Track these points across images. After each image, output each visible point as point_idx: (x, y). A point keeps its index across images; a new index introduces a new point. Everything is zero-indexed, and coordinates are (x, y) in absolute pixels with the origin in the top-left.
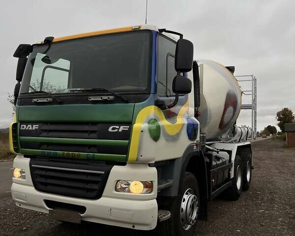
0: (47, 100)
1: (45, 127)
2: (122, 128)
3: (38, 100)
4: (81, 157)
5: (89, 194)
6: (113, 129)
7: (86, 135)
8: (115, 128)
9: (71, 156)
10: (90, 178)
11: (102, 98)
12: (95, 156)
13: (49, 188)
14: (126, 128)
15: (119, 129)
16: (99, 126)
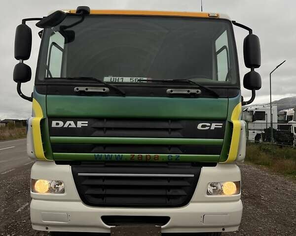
0: (104, 90)
1: (100, 124)
2: (214, 126)
3: (87, 89)
4: (160, 160)
5: (172, 201)
6: (203, 126)
7: (166, 133)
8: (205, 126)
9: (144, 159)
10: (172, 183)
11: (189, 91)
12: (179, 158)
13: (109, 200)
14: (220, 125)
15: (210, 126)
16: (184, 123)
